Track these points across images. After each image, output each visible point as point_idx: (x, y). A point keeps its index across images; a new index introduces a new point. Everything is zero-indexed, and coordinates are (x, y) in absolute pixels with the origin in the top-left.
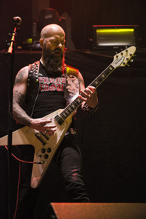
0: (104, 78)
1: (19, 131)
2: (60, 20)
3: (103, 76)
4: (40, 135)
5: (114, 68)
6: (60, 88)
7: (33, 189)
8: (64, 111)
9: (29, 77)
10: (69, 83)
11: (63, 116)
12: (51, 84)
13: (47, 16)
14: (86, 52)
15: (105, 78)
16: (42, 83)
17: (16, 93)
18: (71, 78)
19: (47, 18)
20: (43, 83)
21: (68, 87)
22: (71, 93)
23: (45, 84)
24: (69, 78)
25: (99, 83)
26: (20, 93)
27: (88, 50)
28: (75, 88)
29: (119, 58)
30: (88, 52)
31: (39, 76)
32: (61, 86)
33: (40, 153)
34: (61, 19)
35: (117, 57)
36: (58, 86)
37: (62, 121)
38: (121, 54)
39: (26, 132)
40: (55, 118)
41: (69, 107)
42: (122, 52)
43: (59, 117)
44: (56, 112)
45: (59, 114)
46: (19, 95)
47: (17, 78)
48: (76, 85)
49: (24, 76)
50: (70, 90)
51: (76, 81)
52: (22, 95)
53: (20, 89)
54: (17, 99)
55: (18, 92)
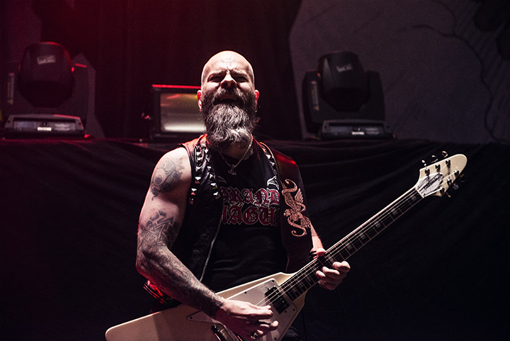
0: (395, 217)
2: (73, 69)
3: (394, 211)
5: (421, 197)
6: (266, 216)
11: (290, 290)
12: (246, 205)
13: (42, 59)
14: (136, 144)
15: (397, 215)
16: (227, 204)
17: (161, 217)
18: (288, 187)
19: (41, 62)
22: (295, 229)
23: (233, 207)
24: (285, 189)
27: (141, 140)
28: (301, 216)
29: (430, 176)
30: (141, 145)
32: (270, 212)
34: (75, 67)
35: (427, 172)
36: (262, 213)
37: (285, 302)
38: (436, 167)
39: (189, 318)
40: (266, 294)
41: (304, 271)
42: (437, 164)
43: (278, 291)
44: (270, 278)
45: (279, 284)
46: (170, 223)
47: (164, 180)
48: (302, 208)
49: (183, 177)
50: (292, 221)
51: (299, 196)
52: (175, 225)
53: (172, 209)
54: (166, 233)
55: (165, 215)
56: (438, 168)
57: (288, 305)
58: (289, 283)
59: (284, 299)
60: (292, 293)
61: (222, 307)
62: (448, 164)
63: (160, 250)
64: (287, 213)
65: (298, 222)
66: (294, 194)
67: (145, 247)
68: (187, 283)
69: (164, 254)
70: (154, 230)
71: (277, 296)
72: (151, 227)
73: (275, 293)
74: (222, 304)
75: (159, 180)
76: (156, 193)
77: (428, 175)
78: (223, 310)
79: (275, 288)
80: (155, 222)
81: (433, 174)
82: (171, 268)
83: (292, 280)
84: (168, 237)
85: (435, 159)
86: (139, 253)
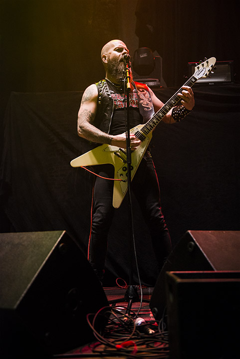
1: (93, 152)
2: (154, 59)
4: (120, 153)
5: (197, 80)
6: (134, 104)
7: (116, 209)
8: (145, 126)
9: (99, 95)
10: (141, 97)
11: (145, 131)
12: (124, 100)
13: (142, 55)
16: (115, 100)
17: (85, 111)
18: (141, 92)
19: (141, 57)
21: (142, 101)
22: (146, 107)
23: (118, 101)
24: (139, 93)
26: (90, 111)
28: (148, 102)
29: (200, 69)
31: (111, 93)
32: (135, 102)
33: (121, 171)
35: (198, 68)
38: (202, 65)
41: (150, 122)
43: (139, 132)
44: (135, 128)
45: (139, 130)
46: (89, 113)
48: (148, 99)
50: (144, 104)
51: (148, 95)
52: (92, 114)
54: (88, 118)
55: (87, 110)
57: (145, 138)
58: (144, 128)
59: (143, 135)
62: (207, 62)
63: (85, 124)
65: (148, 104)
66: (144, 94)
71: (139, 135)
76: (83, 103)
85: (201, 62)
86: (79, 128)
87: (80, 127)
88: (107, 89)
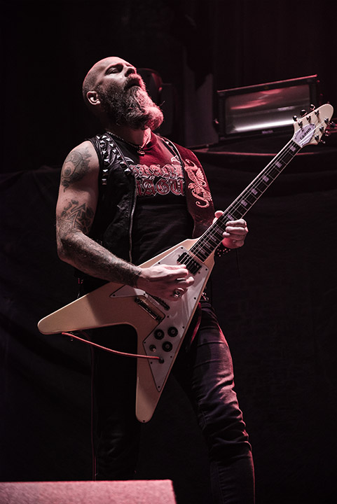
0: (280, 169)
2: (160, 89)
3: (278, 164)
5: (300, 148)
6: (177, 187)
7: (143, 424)
10: (190, 176)
11: (199, 253)
12: (157, 179)
15: (282, 167)
16: (138, 178)
17: (74, 206)
18: (189, 165)
20: (140, 179)
22: (198, 200)
23: (145, 181)
24: (186, 167)
25: (270, 180)
26: (84, 205)
28: (203, 190)
29: (304, 127)
32: (179, 184)
33: (151, 340)
35: (301, 124)
36: (172, 185)
37: (198, 264)
38: (308, 119)
39: (112, 296)
40: (179, 260)
41: (209, 233)
42: (308, 116)
43: (188, 256)
45: (188, 249)
46: (82, 210)
47: (72, 170)
48: (203, 184)
49: (90, 164)
50: (195, 193)
51: (200, 173)
52: (89, 210)
53: (83, 197)
54: (80, 220)
55: (77, 203)
56: (309, 119)
57: (200, 267)
58: (197, 246)
59: (195, 262)
60: (202, 255)
61: (141, 276)
62: (317, 114)
63: (75, 236)
64: (191, 186)
65: (201, 195)
66: (195, 172)
67: (62, 235)
68: (105, 260)
69: (79, 238)
70: (68, 219)
71: (188, 260)
72: (65, 216)
73: (186, 258)
74: (140, 273)
75: (68, 172)
76: (66, 186)
77: (301, 127)
78: (142, 277)
79: (185, 254)
80: (69, 211)
81: (306, 125)
82: (87, 249)
83: (200, 243)
84: (83, 223)
85: (304, 112)
86: (59, 243)
87: (62, 240)
88: (117, 153)
